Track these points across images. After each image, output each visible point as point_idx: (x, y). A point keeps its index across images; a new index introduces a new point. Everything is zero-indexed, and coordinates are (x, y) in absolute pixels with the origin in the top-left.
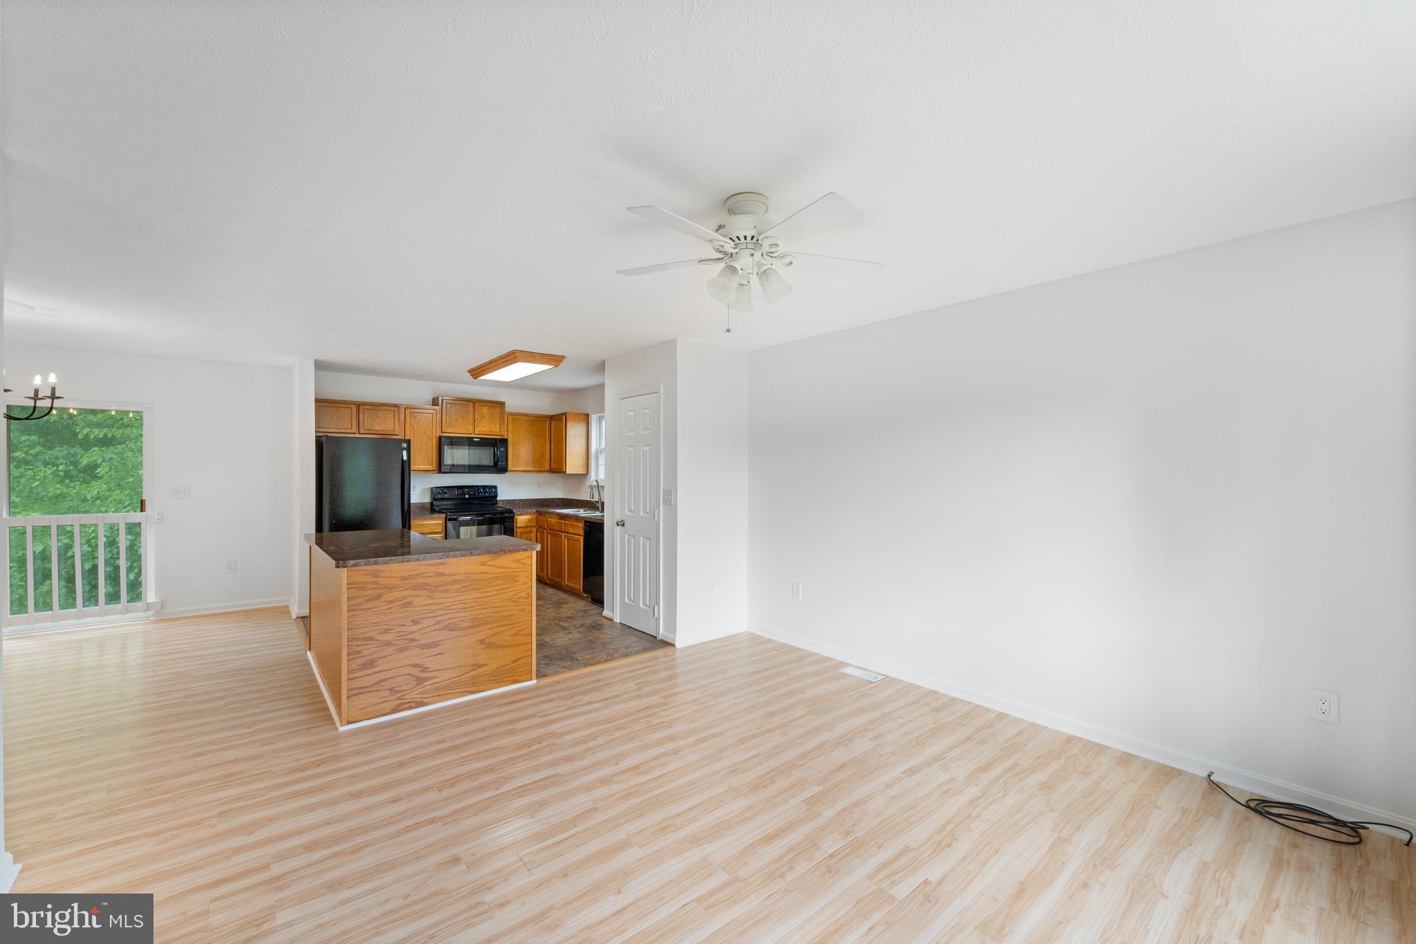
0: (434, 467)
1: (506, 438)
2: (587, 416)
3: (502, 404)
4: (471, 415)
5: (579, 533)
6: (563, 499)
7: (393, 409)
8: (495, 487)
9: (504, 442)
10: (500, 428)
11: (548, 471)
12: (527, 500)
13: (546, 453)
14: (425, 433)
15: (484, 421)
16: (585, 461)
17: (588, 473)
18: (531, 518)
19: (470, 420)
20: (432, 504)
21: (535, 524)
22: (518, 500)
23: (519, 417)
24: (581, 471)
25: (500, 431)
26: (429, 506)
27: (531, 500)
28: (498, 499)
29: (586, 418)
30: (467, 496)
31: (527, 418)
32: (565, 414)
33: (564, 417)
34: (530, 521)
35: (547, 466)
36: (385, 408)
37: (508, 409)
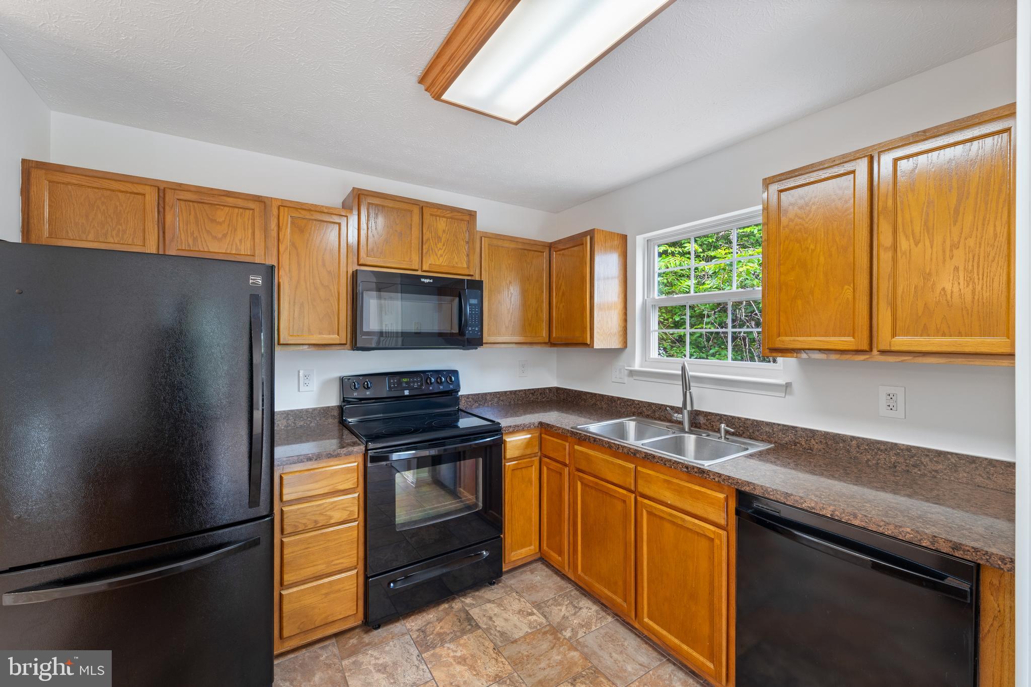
0: (343, 336)
1: (477, 278)
2: (624, 238)
3: (472, 215)
4: (416, 232)
5: (713, 517)
6: (558, 389)
7: (251, 205)
8: (455, 373)
9: (477, 285)
10: (468, 262)
11: (545, 343)
12: (506, 392)
13: (542, 311)
14: (324, 265)
15: (440, 245)
16: (622, 324)
17: (625, 346)
18: (530, 438)
19: (415, 242)
20: (341, 409)
21: (536, 450)
22: (490, 394)
23: (500, 243)
24: (615, 344)
25: (468, 267)
26: (336, 413)
27: (511, 392)
28: (460, 393)
29: (623, 244)
30: (407, 393)
31: (513, 245)
32: (591, 233)
33: (588, 238)
34: (529, 443)
35: (545, 333)
36: (231, 201)
37: (483, 224)
